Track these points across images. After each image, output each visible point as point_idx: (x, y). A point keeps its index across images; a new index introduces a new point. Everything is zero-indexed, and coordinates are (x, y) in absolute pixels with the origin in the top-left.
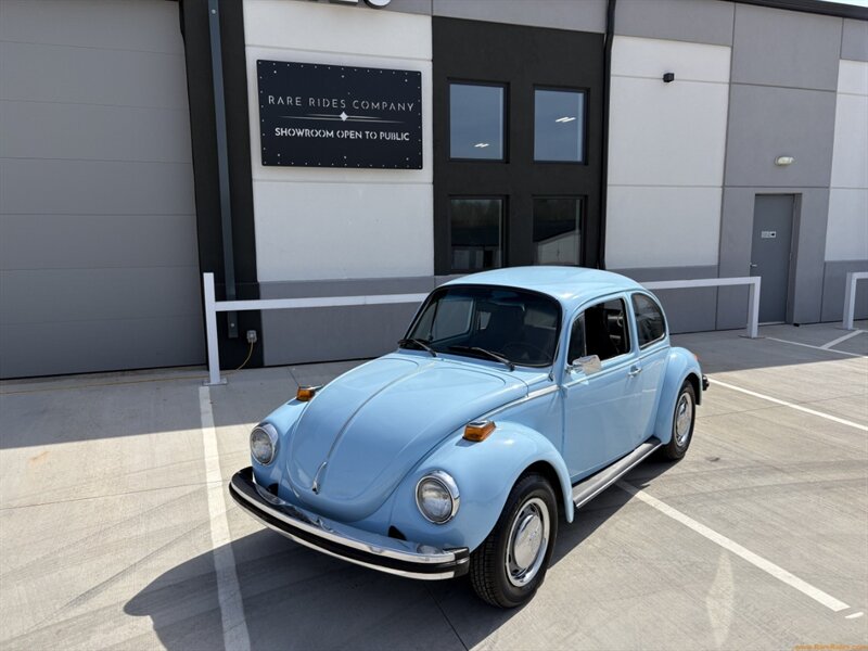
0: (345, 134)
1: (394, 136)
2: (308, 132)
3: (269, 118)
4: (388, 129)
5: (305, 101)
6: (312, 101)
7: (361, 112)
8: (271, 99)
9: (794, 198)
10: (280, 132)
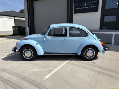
0: (85, 8)
1: (94, 7)
2: (80, 8)
4: (92, 6)
6: (81, 4)
7: (88, 4)
8: (76, 4)
10: (76, 9)
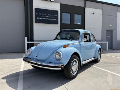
0: (47, 19)
1: (54, 20)
2: (42, 18)
3: (36, 16)
5: (41, 14)
6: (42, 14)
7: (50, 16)
8: (37, 13)
9: (112, 31)
10: (38, 18)
